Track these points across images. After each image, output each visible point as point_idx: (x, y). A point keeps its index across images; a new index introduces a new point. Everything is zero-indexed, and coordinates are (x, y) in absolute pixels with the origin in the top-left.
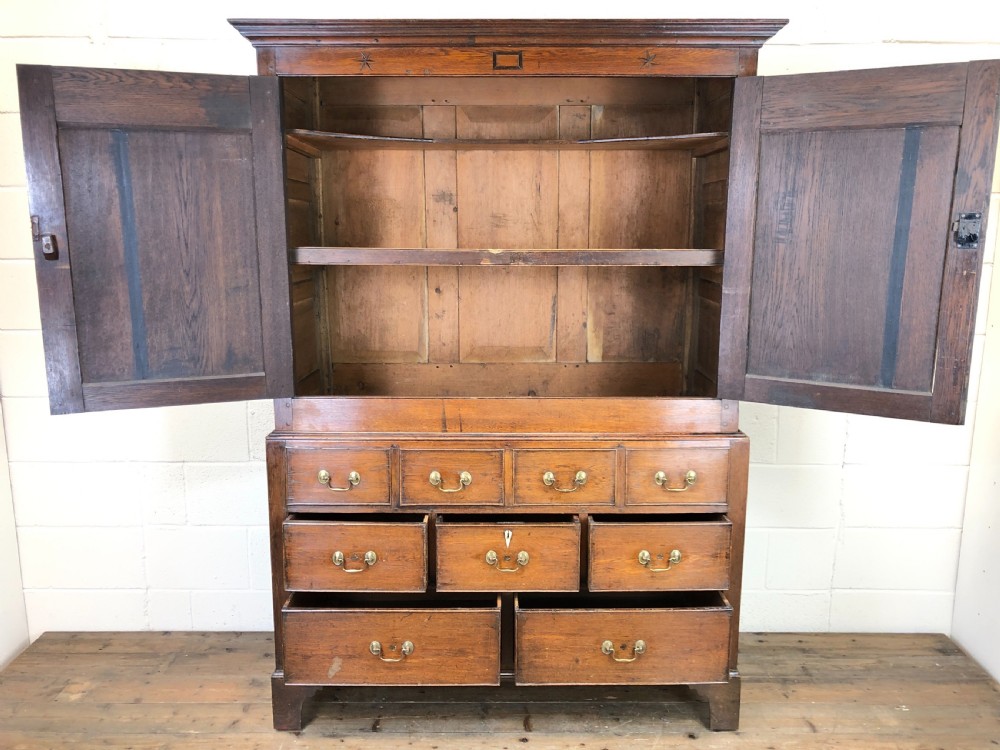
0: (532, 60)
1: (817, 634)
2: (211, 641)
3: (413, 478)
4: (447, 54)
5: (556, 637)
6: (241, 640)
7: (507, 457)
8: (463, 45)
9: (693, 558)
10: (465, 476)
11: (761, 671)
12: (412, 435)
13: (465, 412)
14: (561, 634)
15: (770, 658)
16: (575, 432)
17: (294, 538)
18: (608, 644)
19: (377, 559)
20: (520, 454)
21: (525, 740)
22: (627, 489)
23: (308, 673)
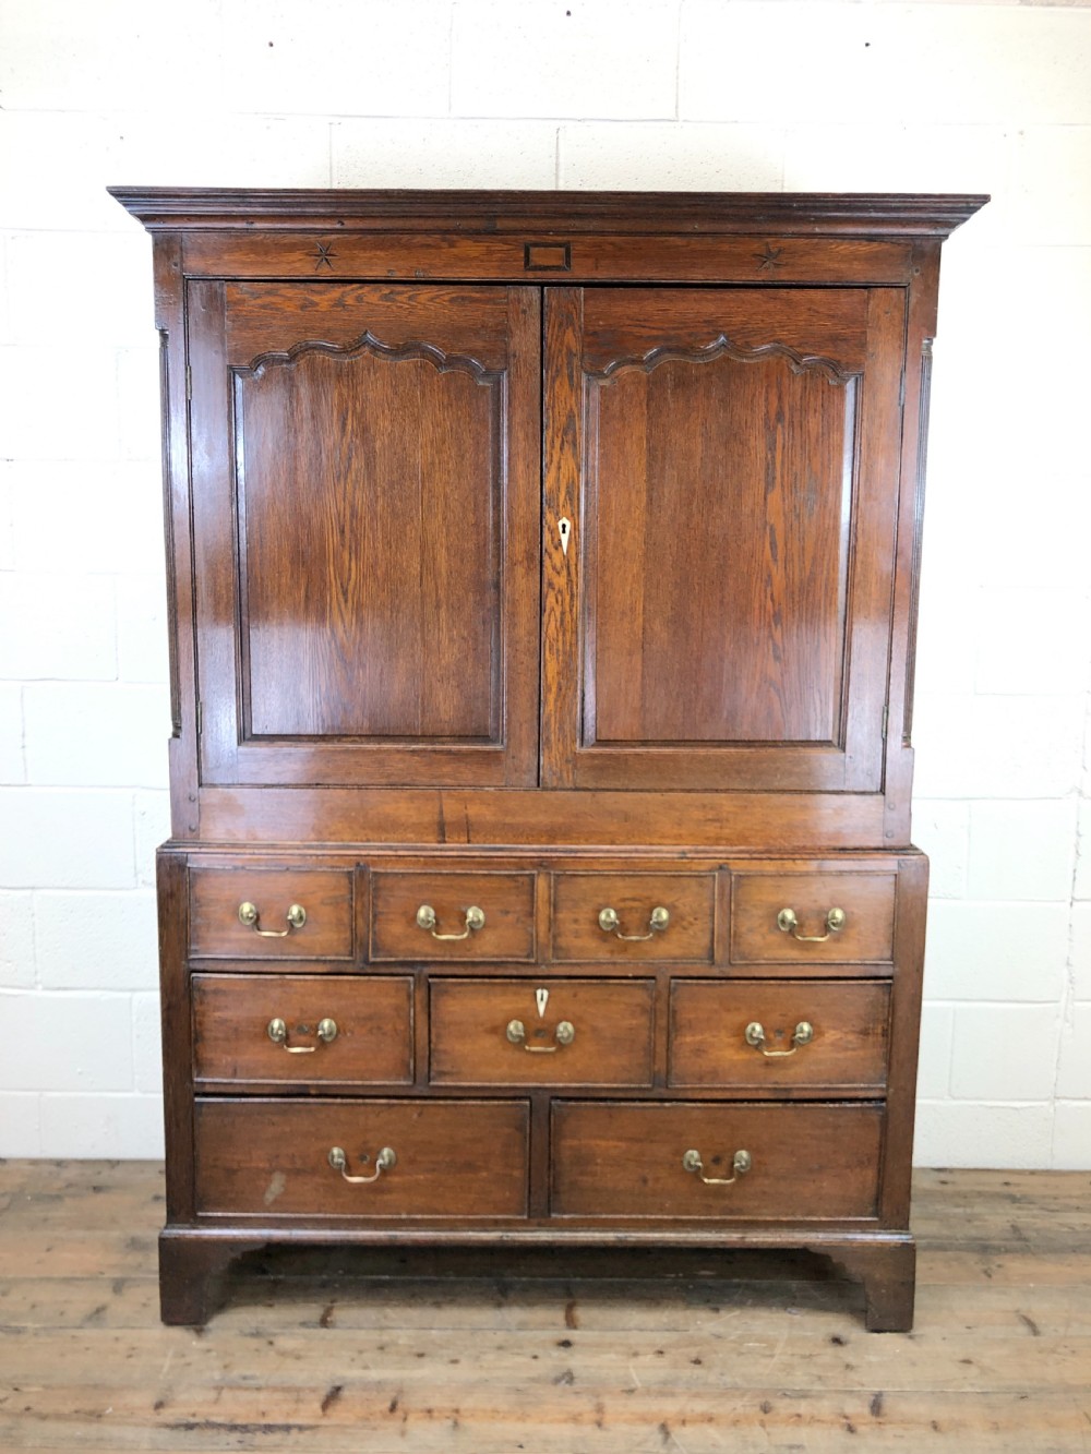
0: (586, 256)
1: (1033, 1172)
2: (70, 1174)
3: (391, 916)
4: (452, 245)
5: (612, 1143)
6: (118, 1173)
7: (541, 884)
8: (478, 232)
9: (831, 1036)
10: (474, 914)
11: (945, 1232)
12: (390, 848)
13: (474, 811)
14: (620, 1139)
15: (960, 1210)
16: (651, 844)
17: (209, 999)
18: (693, 1155)
19: (338, 1031)
20: (563, 878)
21: (566, 1344)
22: (733, 937)
23: (233, 1196)
